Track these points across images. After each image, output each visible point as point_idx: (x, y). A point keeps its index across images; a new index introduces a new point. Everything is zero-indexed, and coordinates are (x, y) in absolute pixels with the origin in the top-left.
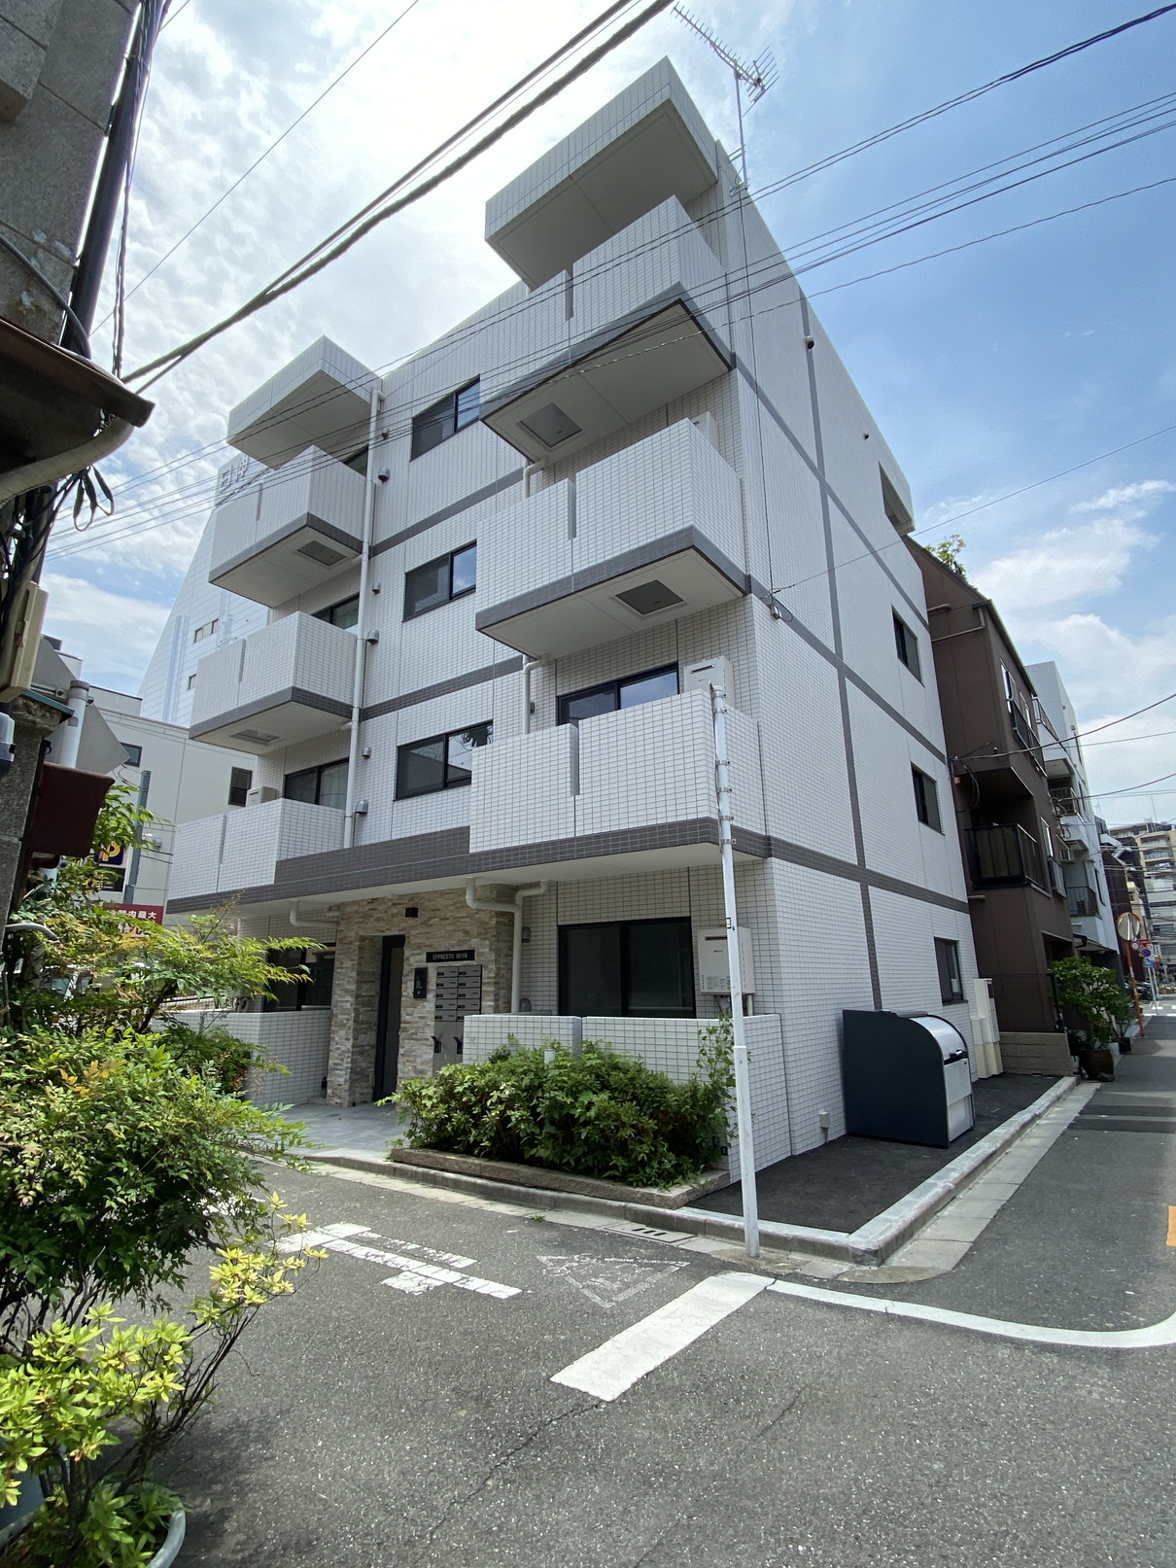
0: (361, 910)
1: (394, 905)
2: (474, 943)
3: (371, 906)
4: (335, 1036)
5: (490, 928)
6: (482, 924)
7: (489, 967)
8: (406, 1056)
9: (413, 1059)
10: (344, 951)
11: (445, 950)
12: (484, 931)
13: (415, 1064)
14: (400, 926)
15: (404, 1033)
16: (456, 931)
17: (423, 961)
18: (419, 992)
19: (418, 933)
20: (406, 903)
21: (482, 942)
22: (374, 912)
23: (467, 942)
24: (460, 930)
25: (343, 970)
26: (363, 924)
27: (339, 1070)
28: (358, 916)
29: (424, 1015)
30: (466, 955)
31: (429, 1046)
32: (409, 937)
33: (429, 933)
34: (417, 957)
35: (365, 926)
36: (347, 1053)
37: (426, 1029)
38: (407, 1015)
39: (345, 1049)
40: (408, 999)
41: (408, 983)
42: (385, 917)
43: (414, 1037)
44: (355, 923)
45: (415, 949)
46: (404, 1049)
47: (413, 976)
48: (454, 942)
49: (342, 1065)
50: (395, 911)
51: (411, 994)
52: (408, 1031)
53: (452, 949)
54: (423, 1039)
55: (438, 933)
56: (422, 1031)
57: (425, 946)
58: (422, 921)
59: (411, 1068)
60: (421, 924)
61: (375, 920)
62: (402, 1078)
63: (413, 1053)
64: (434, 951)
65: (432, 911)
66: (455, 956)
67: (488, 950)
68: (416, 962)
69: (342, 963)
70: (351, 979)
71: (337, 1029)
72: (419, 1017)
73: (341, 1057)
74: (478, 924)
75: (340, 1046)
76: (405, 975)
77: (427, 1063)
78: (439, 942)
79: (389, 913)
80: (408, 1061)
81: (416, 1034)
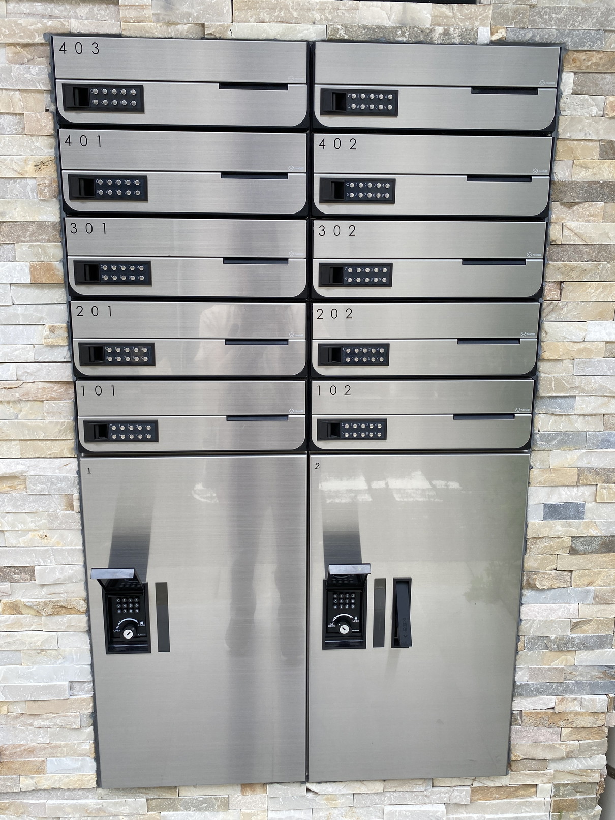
31: (36, 609)
77: (33, 708)
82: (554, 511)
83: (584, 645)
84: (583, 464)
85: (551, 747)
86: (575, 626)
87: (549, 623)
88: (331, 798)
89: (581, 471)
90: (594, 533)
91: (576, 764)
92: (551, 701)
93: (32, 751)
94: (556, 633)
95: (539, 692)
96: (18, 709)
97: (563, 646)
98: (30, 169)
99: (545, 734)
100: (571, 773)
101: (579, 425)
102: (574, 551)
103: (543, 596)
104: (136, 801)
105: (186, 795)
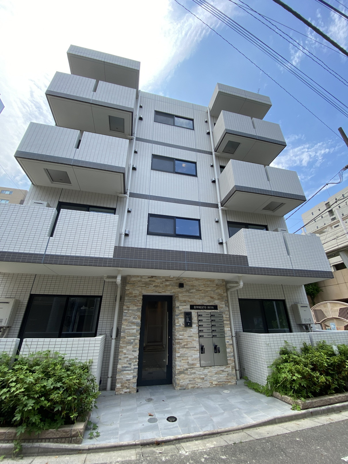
0: (143, 280)
1: (167, 280)
2: (216, 302)
3: (150, 279)
4: (123, 350)
5: (224, 297)
6: (220, 295)
7: (226, 313)
8: (181, 357)
9: (186, 358)
10: (130, 301)
11: (201, 304)
12: (221, 298)
13: (188, 361)
14: (172, 291)
15: (179, 345)
16: (206, 296)
17: (188, 309)
18: (189, 324)
19: (184, 296)
20: (178, 280)
21: (221, 302)
22: (153, 282)
23: (213, 301)
24: (208, 296)
25: (130, 311)
26: (145, 288)
27: (128, 370)
28: (141, 283)
29: (191, 335)
30: (213, 308)
31: (196, 350)
32: (178, 297)
33: (190, 296)
34: (184, 306)
35: (147, 289)
36: (135, 359)
37: (193, 342)
38: (180, 335)
39: (133, 357)
40: (180, 327)
41: (179, 319)
42: (161, 286)
43: (186, 346)
44: (138, 286)
45: (183, 303)
46: (180, 354)
47: (182, 316)
48: (205, 301)
49: (130, 367)
50: (168, 283)
51: (182, 324)
52: (181, 344)
53: (205, 304)
54: (192, 348)
55: (196, 296)
56: (190, 343)
57: (189, 302)
58: (185, 290)
59: (185, 363)
60: (185, 291)
61: (154, 287)
62: (179, 369)
63: (186, 355)
64: (195, 304)
65: (191, 286)
66: (207, 307)
67: (224, 306)
68: (184, 309)
69: (129, 307)
70: (136, 317)
71: (125, 345)
72: (188, 336)
73: (129, 362)
74: (218, 294)
75: (128, 356)
76: (177, 315)
77: (196, 359)
78: (197, 300)
79: (164, 284)
80: (183, 360)
81: (187, 345)
82: (227, 342)
83: (231, 353)
86: (230, 351)
87: (228, 351)
88: (216, 368)
91: (233, 364)
93: (195, 363)
98: (196, 319)
99: (230, 361)
102: (229, 345)
103: (228, 349)
104: (203, 368)
105: (206, 367)
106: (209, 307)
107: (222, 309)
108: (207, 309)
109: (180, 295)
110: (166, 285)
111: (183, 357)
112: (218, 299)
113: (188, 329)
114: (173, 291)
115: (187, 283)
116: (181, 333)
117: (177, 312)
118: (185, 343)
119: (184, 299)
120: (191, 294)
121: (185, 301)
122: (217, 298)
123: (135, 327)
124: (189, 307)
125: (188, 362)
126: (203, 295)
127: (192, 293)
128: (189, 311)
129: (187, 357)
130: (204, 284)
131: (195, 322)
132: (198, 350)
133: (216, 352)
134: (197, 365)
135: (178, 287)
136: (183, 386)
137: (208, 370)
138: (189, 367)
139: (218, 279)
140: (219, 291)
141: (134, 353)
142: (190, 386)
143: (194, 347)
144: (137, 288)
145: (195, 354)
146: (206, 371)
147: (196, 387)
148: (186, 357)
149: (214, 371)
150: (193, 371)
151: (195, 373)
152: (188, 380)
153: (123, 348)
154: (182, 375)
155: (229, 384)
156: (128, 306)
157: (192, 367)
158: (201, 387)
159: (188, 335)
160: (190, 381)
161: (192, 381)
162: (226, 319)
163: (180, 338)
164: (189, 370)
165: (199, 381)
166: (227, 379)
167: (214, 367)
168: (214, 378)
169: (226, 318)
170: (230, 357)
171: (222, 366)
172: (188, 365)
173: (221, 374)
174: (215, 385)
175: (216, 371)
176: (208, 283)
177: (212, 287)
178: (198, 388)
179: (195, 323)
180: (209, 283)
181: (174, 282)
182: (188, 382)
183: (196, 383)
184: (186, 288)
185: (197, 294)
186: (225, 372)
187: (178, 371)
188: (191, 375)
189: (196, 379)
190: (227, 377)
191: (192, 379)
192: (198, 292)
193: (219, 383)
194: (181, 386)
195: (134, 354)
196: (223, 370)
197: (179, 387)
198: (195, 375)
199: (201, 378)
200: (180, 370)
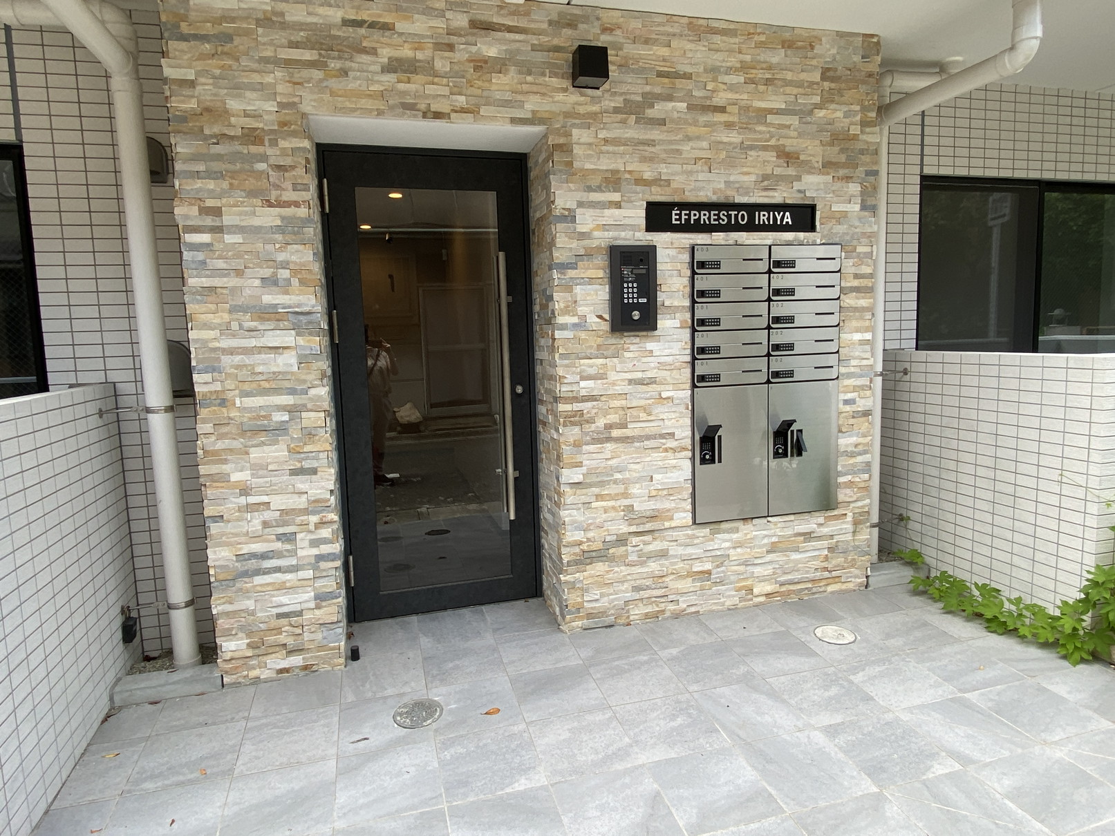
2: (812, 186)
4: (226, 468)
5: (862, 152)
6: (840, 138)
7: (860, 249)
8: (590, 485)
9: (620, 489)
10: (216, 166)
11: (714, 199)
12: (843, 158)
13: (627, 502)
14: (521, 105)
15: (577, 429)
16: (751, 148)
17: (634, 228)
18: (636, 315)
19: (606, 141)
20: (567, 32)
21: (838, 185)
22: (376, 34)
23: (790, 180)
24: (765, 148)
25: (229, 239)
26: (317, 74)
27: (278, 570)
28: (280, 37)
29: (649, 374)
30: (788, 219)
31: (674, 450)
32: (566, 149)
33: (651, 143)
34: (607, 212)
35: (333, 83)
36: (314, 513)
37: (661, 411)
38: (583, 378)
39: (301, 502)
40: (583, 335)
41: (578, 289)
42: (441, 65)
43: (616, 433)
44: (265, 60)
45: (599, 189)
46: (584, 470)
47: (598, 270)
48: (746, 178)
49: (293, 553)
50: (490, 48)
51: (592, 319)
52: (591, 421)
53: (739, 199)
54: (648, 438)
55: (686, 147)
56: (643, 416)
57: (640, 181)
58: (618, 102)
59: (612, 514)
60: (616, 110)
61: (387, 69)
62: (580, 543)
63: (618, 476)
64: (677, 199)
65: (660, 74)
66: (751, 218)
67: (857, 207)
68: (605, 227)
69: (217, 212)
70: (284, 274)
71: (237, 444)
72: (631, 382)
73: (281, 530)
74: (826, 137)
75: (265, 499)
76: (564, 267)
77: (671, 491)
78: (691, 173)
79: (461, 54)
80: (599, 497)
81: (623, 426)
82: (846, 402)
83: (860, 454)
84: (854, 384)
85: (851, 496)
86: (856, 446)
87: (847, 446)
88: (776, 524)
89: (854, 386)
90: (859, 409)
91: (860, 504)
92: (850, 477)
93: (669, 510)
94: (850, 449)
95: (846, 474)
96: (665, 492)
97: (852, 455)
98: (681, 288)
99: (848, 491)
100: (858, 508)
101: (852, 370)
102: (853, 417)
103: (844, 435)
104: (706, 531)
105: (724, 526)
106: (763, 217)
107: (840, 229)
108: (751, 227)
109: (580, 136)
110: (481, 65)
111: (601, 484)
112: (828, 165)
113: (634, 345)
114: (532, 104)
115: (631, 50)
116: (592, 365)
117: (563, 245)
118: (613, 418)
119: (605, 164)
120: (655, 134)
121: (613, 181)
122: (817, 161)
123: (288, 338)
124: (638, 215)
125: (630, 508)
126: (734, 137)
127: (662, 122)
128: (642, 237)
129: (625, 482)
130: (744, 67)
131: (676, 303)
132: (684, 449)
133: (785, 455)
134: (676, 516)
135: (567, 83)
136: (603, 613)
137: (735, 536)
138: (634, 529)
139: (841, 35)
140: (836, 114)
141: (301, 483)
142: (637, 612)
143: (662, 436)
144: (256, 78)
145: (665, 469)
146: (723, 541)
147: (668, 614)
148: (616, 482)
149: (766, 541)
150: (656, 546)
151: (663, 554)
152: (626, 585)
153: (225, 462)
154: (600, 568)
155: (830, 589)
156: (210, 203)
157: (648, 527)
158: (693, 609)
159: (629, 376)
160: (637, 589)
161: (648, 588)
162: (856, 283)
163: (583, 393)
164: (635, 540)
165: (686, 584)
166: (826, 569)
167: (764, 521)
168: (758, 571)
169: (856, 276)
170: (854, 473)
171: (806, 516)
172: (630, 522)
173: (797, 550)
174: (762, 599)
175: (774, 539)
176: (775, 60)
177: (799, 84)
178: (677, 616)
179: (673, 310)
180: (777, 57)
181: (534, 40)
182: (629, 596)
183: (671, 598)
184: (624, 88)
185: (692, 130)
186: (819, 538)
187: (577, 550)
188: (642, 564)
189: (667, 579)
190: (826, 558)
191: (648, 582)
192: (703, 119)
193: (783, 589)
194: (589, 616)
195: (301, 486)
196: (810, 533)
197: (581, 618)
198: (663, 561)
199: (691, 574)
200: (584, 547)
